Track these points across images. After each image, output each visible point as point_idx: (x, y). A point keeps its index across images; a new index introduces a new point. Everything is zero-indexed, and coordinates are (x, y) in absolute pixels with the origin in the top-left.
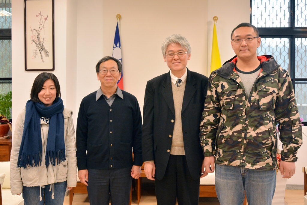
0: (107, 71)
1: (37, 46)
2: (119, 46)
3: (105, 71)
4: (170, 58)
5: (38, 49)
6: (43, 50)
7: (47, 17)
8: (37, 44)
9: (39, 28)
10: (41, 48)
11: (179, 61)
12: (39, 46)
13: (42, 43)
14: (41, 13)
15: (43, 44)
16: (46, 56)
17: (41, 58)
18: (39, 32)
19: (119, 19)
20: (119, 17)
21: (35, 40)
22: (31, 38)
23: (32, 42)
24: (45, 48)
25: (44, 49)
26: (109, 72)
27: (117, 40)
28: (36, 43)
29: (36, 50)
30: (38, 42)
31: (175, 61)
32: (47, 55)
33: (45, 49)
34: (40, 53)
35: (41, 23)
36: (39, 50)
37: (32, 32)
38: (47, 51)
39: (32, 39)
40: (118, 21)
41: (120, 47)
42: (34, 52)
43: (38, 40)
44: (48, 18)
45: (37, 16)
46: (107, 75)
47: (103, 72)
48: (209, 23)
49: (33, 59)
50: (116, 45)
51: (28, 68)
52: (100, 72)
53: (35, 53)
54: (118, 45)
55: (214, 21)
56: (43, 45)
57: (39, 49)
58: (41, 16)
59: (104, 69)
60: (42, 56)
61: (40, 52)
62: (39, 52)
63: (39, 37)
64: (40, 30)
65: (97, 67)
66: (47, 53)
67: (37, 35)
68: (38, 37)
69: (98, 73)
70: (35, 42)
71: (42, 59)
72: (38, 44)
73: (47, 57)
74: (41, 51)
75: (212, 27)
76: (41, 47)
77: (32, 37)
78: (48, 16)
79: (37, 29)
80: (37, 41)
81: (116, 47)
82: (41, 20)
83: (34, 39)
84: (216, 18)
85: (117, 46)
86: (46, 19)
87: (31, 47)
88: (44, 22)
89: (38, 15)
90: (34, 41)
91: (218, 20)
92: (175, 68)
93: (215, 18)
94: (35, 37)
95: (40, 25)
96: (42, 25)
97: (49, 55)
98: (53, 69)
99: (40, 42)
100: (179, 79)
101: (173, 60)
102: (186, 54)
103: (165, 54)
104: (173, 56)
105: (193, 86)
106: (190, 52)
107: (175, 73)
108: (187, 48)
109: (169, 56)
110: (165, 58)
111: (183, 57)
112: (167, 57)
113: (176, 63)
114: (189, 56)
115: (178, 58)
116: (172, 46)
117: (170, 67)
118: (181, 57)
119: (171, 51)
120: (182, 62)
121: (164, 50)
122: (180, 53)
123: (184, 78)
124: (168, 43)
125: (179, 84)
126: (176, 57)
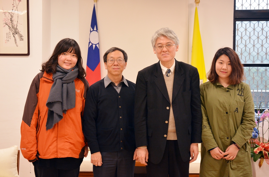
0: (114, 61)
2: (96, 30)
3: (113, 61)
4: (159, 50)
5: (11, 32)
8: (10, 27)
10: (15, 32)
11: (167, 53)
12: (12, 29)
13: (16, 26)
15: (17, 28)
16: (21, 40)
17: (14, 42)
18: (12, 14)
19: (96, 1)
21: (8, 23)
22: (3, 21)
23: (5, 24)
24: (19, 31)
25: (19, 33)
26: (116, 61)
27: (94, 23)
28: (9, 26)
29: (9, 33)
30: (11, 25)
31: (164, 53)
32: (22, 39)
33: (20, 32)
34: (14, 37)
35: (14, 5)
36: (13, 34)
37: (5, 14)
38: (21, 34)
39: (4, 22)
40: (95, 3)
41: (97, 31)
43: (11, 23)
46: (114, 64)
47: (111, 62)
48: (190, 6)
49: (6, 43)
50: (93, 28)
52: (108, 61)
53: (8, 37)
54: (95, 29)
55: (195, 4)
56: (16, 29)
57: (13, 32)
59: (112, 59)
60: (15, 40)
61: (14, 36)
62: (13, 35)
63: (12, 19)
64: (13, 12)
65: (105, 57)
66: (21, 37)
67: (10, 17)
68: (11, 20)
69: (105, 62)
70: (8, 25)
71: (16, 43)
72: (11, 27)
73: (22, 41)
74: (15, 35)
75: (194, 10)
76: (14, 30)
77: (4, 20)
79: (10, 11)
80: (10, 24)
81: (94, 30)
82: (15, 2)
83: (7, 22)
84: (198, 1)
86: (20, 1)
87: (4, 30)
88: (17, 4)
90: (7, 24)
91: (200, 3)
92: (164, 59)
94: (7, 20)
95: (13, 7)
96: (16, 7)
97: (23, 39)
98: (28, 54)
99: (14, 25)
100: (169, 69)
101: (162, 52)
102: (174, 46)
103: (155, 46)
104: (161, 49)
105: (181, 75)
106: (178, 44)
107: (165, 63)
108: (175, 40)
109: (158, 48)
110: (154, 50)
111: (171, 49)
112: (156, 49)
113: (165, 54)
114: (177, 48)
115: (167, 50)
116: (160, 39)
117: (159, 58)
118: (170, 49)
119: (160, 44)
120: (170, 54)
121: (154, 43)
122: (168, 45)
123: (172, 68)
124: (157, 36)
125: (168, 75)
126: (165, 49)
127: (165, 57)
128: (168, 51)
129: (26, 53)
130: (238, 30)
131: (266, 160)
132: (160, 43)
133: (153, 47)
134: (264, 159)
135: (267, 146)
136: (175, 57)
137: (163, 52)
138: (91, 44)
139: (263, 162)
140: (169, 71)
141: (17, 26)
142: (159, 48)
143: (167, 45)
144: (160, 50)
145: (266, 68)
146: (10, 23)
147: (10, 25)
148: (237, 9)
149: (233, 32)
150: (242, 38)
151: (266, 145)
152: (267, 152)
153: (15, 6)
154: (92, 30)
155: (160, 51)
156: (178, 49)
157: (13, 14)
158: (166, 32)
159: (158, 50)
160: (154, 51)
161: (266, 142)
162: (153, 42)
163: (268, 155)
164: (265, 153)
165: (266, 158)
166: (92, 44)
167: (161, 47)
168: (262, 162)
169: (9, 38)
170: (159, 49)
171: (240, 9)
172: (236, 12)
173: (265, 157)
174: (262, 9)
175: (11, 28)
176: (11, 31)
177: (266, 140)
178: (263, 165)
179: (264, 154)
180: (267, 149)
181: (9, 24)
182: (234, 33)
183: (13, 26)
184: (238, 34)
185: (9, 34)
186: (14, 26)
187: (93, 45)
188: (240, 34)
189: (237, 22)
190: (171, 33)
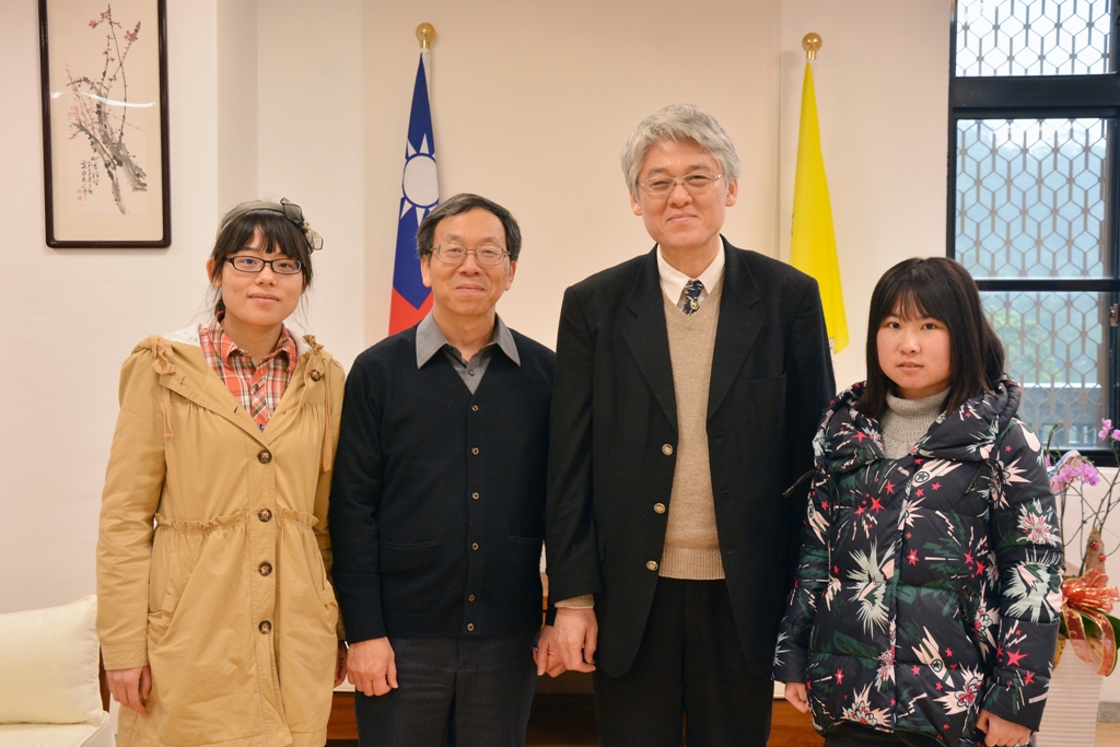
0: (463, 253)
1: (95, 146)
2: (427, 152)
3: (458, 252)
4: (656, 198)
5: (100, 158)
6: (120, 164)
7: (136, 31)
8: (97, 141)
9: (104, 74)
10: (115, 158)
11: (691, 209)
12: (104, 146)
13: (117, 136)
14: (109, 11)
15: (123, 141)
16: (136, 189)
17: (113, 197)
18: (104, 91)
19: (428, 43)
20: (428, 35)
21: (89, 122)
22: (70, 114)
23: (76, 129)
24: (131, 154)
25: (128, 160)
26: (471, 258)
27: (421, 127)
28: (91, 136)
29: (93, 162)
30: (100, 130)
31: (677, 212)
32: (140, 184)
33: (132, 159)
34: (111, 176)
35: (111, 55)
36: (107, 166)
37: (76, 90)
38: (137, 167)
39: (73, 120)
40: (424, 50)
41: (434, 156)
42: (84, 174)
43: (101, 122)
44: (138, 35)
45: (94, 25)
46: (462, 270)
47: (448, 256)
48: (786, 61)
49: (80, 199)
50: (417, 146)
51: (59, 236)
52: (435, 252)
53: (87, 178)
54: (424, 148)
55: (805, 53)
56: (120, 145)
57: (107, 158)
58: (111, 23)
59: (453, 245)
60: (116, 188)
61: (109, 172)
62: (106, 170)
63: (102, 109)
64: (106, 83)
66: (138, 175)
67: (97, 101)
68: (99, 113)
69: (425, 258)
70: (87, 132)
71: (118, 199)
72: (99, 138)
73: (140, 192)
74: (115, 169)
75: (798, 75)
76: (111, 150)
77: (74, 111)
78: (138, 26)
79: (96, 77)
80: (97, 126)
81: (418, 154)
82: (112, 42)
83: (82, 118)
84: (815, 40)
85: (421, 151)
86: (132, 37)
87: (72, 152)
88: (122, 50)
89: (99, 18)
90: (82, 128)
91: (823, 47)
92: (676, 238)
93: (811, 42)
94: (85, 112)
95: (108, 60)
96: (117, 63)
97: (145, 185)
98: (165, 243)
99: (109, 133)
100: (694, 280)
101: (669, 208)
102: (719, 184)
103: (637, 183)
104: (666, 193)
105: (751, 307)
106: (735, 174)
107: (677, 255)
108: (722, 159)
109: (650, 189)
110: (635, 200)
111: (705, 195)
112: (643, 194)
113: (680, 217)
114: (732, 191)
115: (689, 199)
116: (663, 151)
117: (655, 234)
118: (700, 194)
119: (658, 171)
120: (701, 215)
121: (633, 167)
122: (695, 177)
123: (711, 277)
124: (648, 138)
125: (692, 303)
126: (680, 194)
127: (683, 228)
128: (694, 202)
129: (159, 237)
130: (965, 152)
131: (1074, 645)
132: (660, 166)
133: (630, 186)
134: (1068, 641)
135: (1078, 590)
136: (721, 232)
137: (674, 205)
138: (411, 206)
139: (1064, 651)
140: (695, 289)
141: (122, 134)
142: (657, 189)
143: (691, 178)
144: (659, 198)
145: (1069, 297)
146: (95, 125)
147: (96, 131)
148: (959, 73)
149: (945, 160)
150: (978, 183)
151: (1073, 585)
152: (1078, 615)
153: (113, 60)
154: (412, 151)
155: (659, 202)
156: (735, 196)
157: (108, 89)
158: (686, 121)
159: (653, 198)
160: (633, 206)
161: (1074, 576)
162: (632, 163)
163: (1083, 625)
164: (1070, 618)
165: (1073, 637)
166: (415, 206)
167: (663, 184)
168: (1060, 650)
169: (92, 180)
170: (655, 194)
171: (973, 72)
172: (957, 84)
173: (1069, 633)
174: (1052, 72)
175: (101, 142)
176: (100, 153)
177: (1073, 567)
178: (1061, 661)
179: (1066, 621)
180: (1080, 601)
181: (93, 128)
182: (949, 165)
183: (105, 136)
184: (963, 170)
185: (92, 168)
186: (112, 133)
187: (417, 209)
188: (970, 167)
189: (962, 124)
190: (708, 125)
